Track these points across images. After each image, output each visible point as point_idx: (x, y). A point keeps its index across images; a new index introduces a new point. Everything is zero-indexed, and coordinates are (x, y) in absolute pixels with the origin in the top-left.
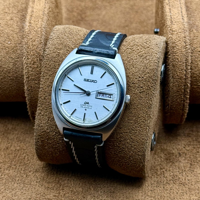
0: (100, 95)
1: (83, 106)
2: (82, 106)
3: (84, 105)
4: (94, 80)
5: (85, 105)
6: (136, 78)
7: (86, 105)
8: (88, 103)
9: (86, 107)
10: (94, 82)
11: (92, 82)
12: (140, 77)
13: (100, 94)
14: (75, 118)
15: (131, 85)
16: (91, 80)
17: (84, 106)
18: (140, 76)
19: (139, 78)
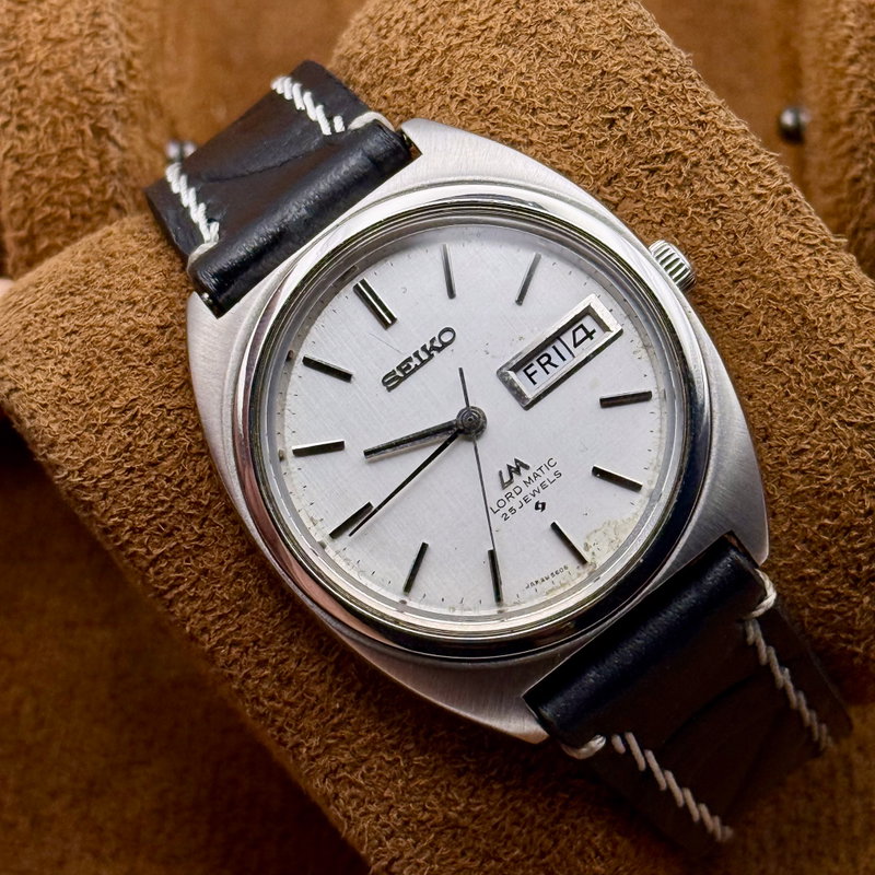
0: (530, 376)
1: (508, 506)
2: (505, 510)
3: (509, 496)
4: (432, 341)
5: (510, 489)
6: (600, 146)
7: (522, 485)
8: (517, 468)
9: (527, 491)
10: (445, 345)
11: (431, 356)
12: (612, 122)
13: (530, 371)
14: (531, 598)
15: (611, 194)
16: (416, 354)
17: (514, 503)
18: (608, 116)
19: (610, 128)
